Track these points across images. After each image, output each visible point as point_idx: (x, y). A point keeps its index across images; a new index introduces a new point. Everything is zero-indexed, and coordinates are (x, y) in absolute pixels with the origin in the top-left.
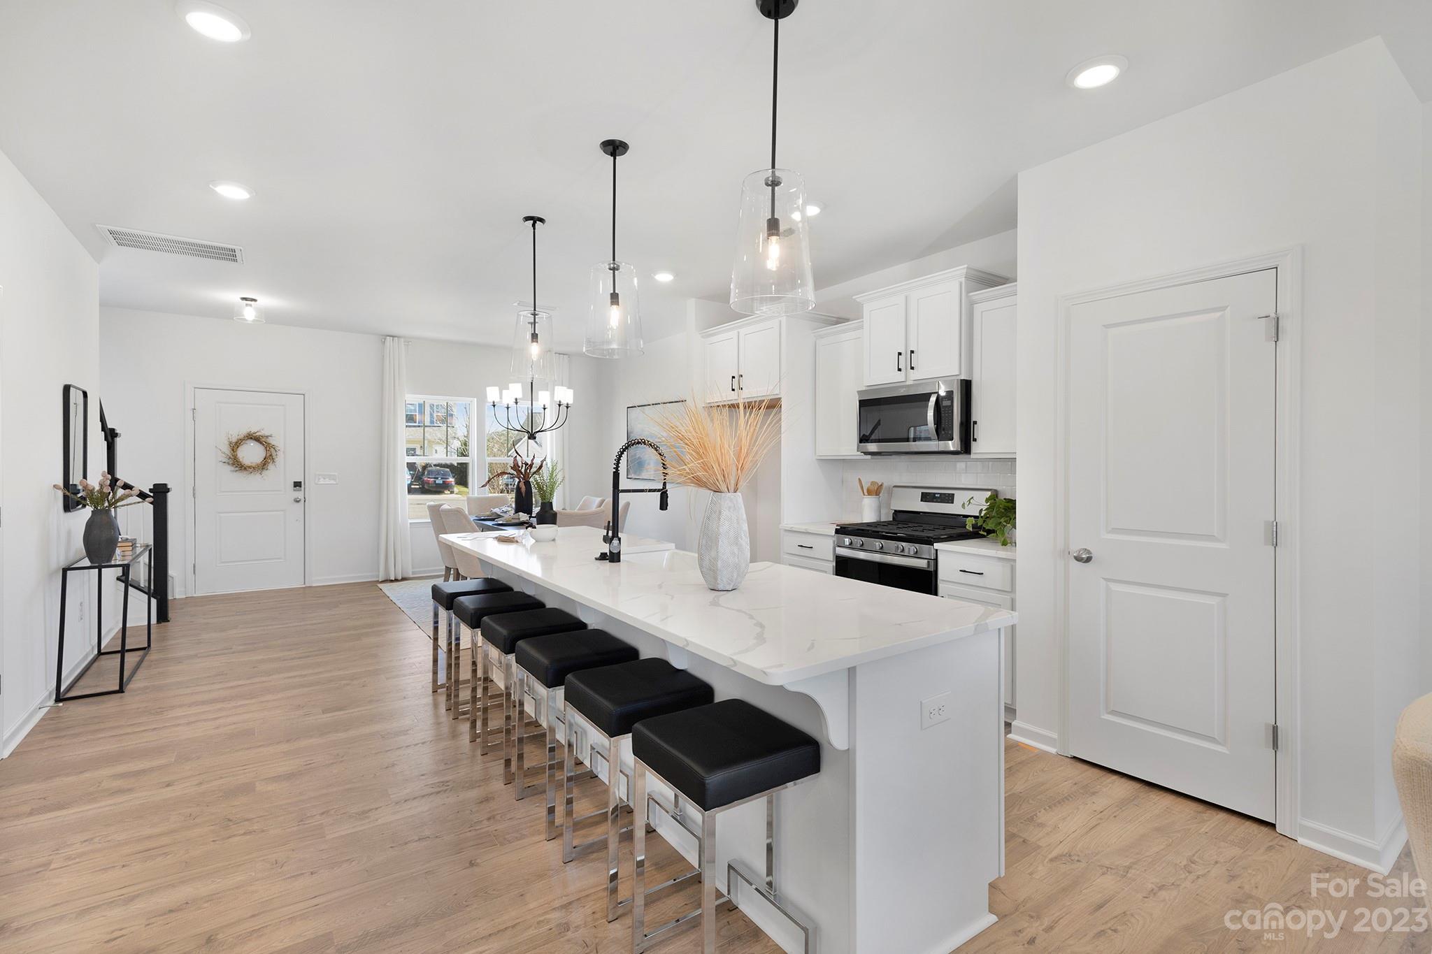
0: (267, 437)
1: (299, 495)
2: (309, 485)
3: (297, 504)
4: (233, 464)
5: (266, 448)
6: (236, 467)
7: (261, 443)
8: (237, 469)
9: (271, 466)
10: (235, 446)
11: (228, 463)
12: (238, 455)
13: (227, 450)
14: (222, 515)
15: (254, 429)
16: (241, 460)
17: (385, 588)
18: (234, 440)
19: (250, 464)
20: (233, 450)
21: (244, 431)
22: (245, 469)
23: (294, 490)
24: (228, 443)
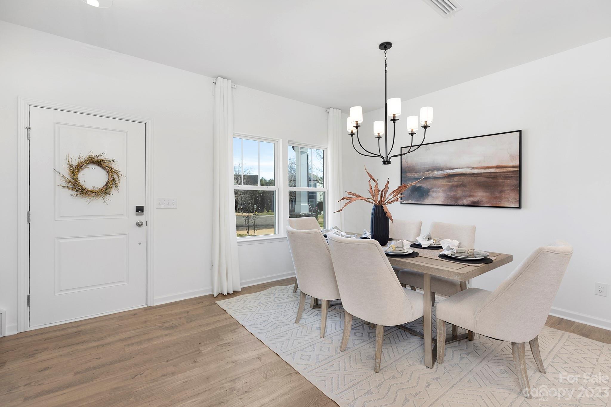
0: (110, 162)
1: (141, 218)
2: (150, 210)
3: (138, 228)
4: (73, 188)
5: (108, 173)
6: (77, 191)
7: (103, 167)
8: (78, 193)
9: (113, 191)
10: (75, 170)
11: (68, 188)
12: (79, 179)
13: (66, 173)
14: (61, 241)
15: (95, 153)
16: (82, 184)
17: (222, 303)
18: (75, 163)
19: (92, 189)
20: (73, 174)
21: (85, 156)
22: (87, 193)
23: (137, 215)
24: (68, 166)
